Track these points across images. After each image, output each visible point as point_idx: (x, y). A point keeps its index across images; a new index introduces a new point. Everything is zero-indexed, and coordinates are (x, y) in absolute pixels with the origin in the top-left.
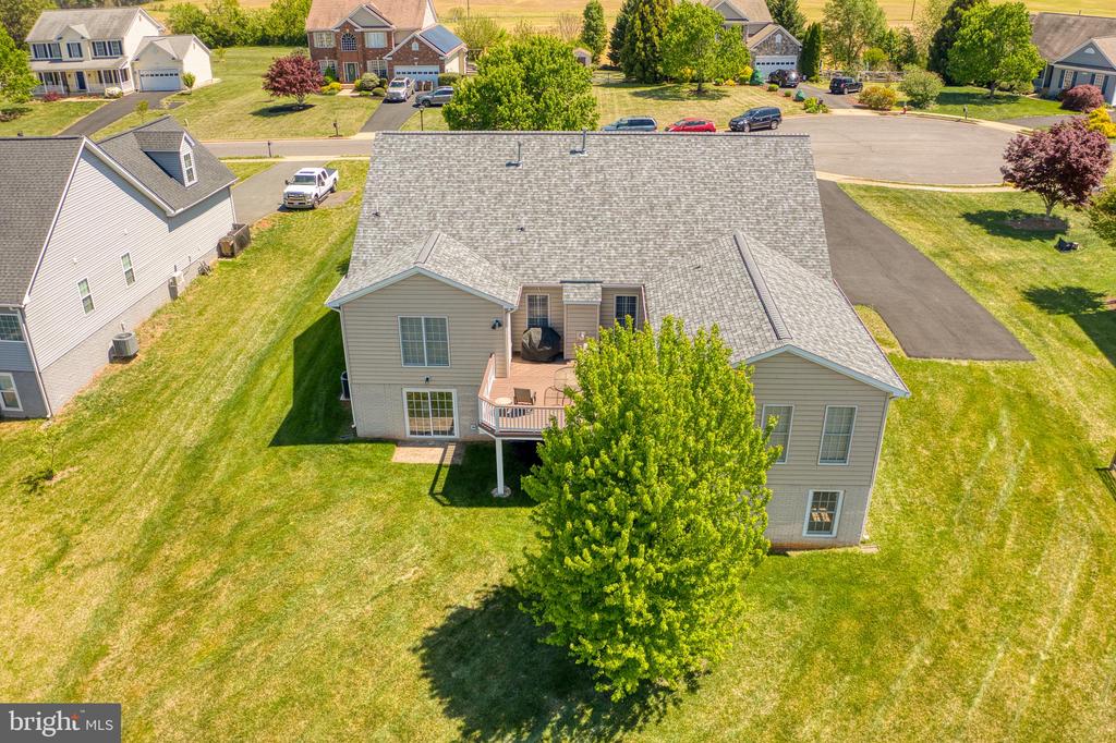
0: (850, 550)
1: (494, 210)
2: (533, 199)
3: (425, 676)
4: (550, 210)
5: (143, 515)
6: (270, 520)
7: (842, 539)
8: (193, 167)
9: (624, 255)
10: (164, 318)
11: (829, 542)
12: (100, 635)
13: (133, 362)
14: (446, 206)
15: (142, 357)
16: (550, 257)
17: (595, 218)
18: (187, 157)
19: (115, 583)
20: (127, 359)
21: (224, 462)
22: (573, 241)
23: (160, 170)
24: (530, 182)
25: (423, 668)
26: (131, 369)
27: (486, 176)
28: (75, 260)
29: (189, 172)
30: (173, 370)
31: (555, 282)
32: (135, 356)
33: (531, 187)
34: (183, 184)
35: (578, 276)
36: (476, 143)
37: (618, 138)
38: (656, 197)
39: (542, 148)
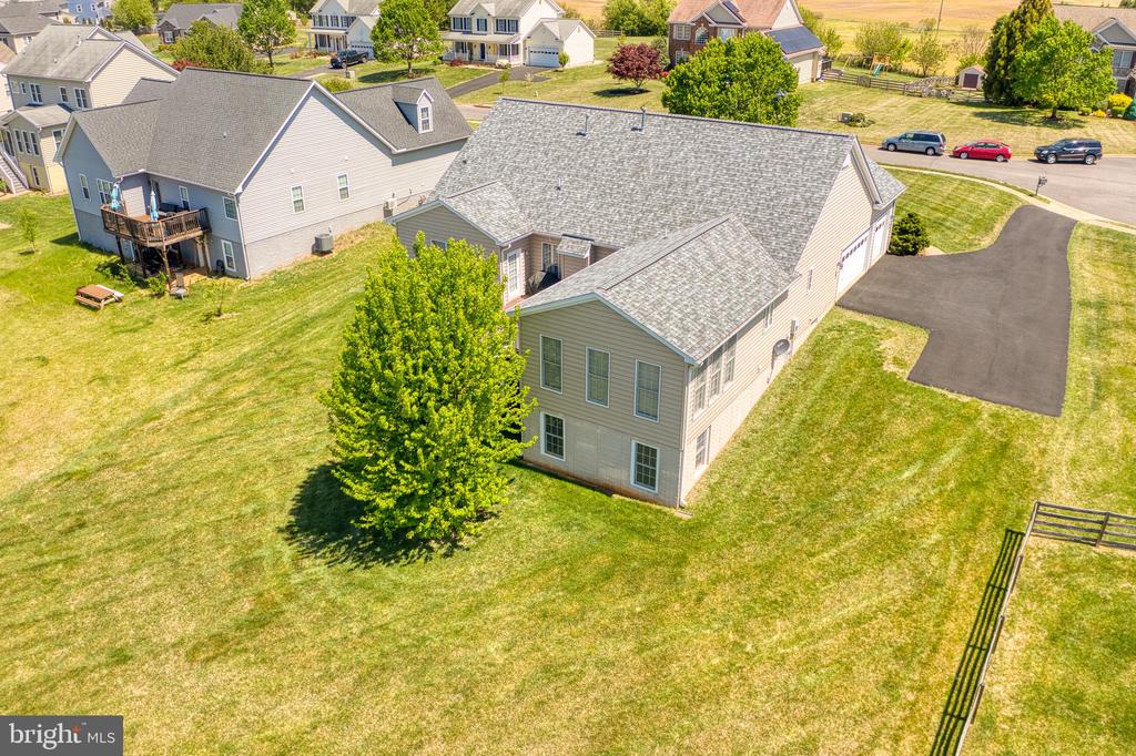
0: (666, 509)
1: (547, 170)
2: (581, 164)
3: (301, 487)
4: (588, 175)
5: (246, 349)
6: (306, 371)
7: (662, 497)
8: (430, 118)
9: (624, 221)
10: (369, 231)
11: (651, 497)
12: (164, 409)
13: (326, 256)
14: (515, 162)
15: (334, 254)
16: (566, 214)
17: (619, 186)
18: (425, 110)
19: (198, 383)
20: (324, 253)
21: (318, 329)
22: (591, 205)
23: (402, 117)
24: (586, 150)
25: (305, 482)
26: (321, 261)
27: (556, 141)
28: (292, 170)
29: (426, 123)
30: (347, 268)
31: (557, 234)
32: (329, 252)
33: (584, 155)
34: (417, 131)
35: (579, 233)
36: (564, 113)
37: (678, 120)
38: (679, 176)
39: (612, 123)
